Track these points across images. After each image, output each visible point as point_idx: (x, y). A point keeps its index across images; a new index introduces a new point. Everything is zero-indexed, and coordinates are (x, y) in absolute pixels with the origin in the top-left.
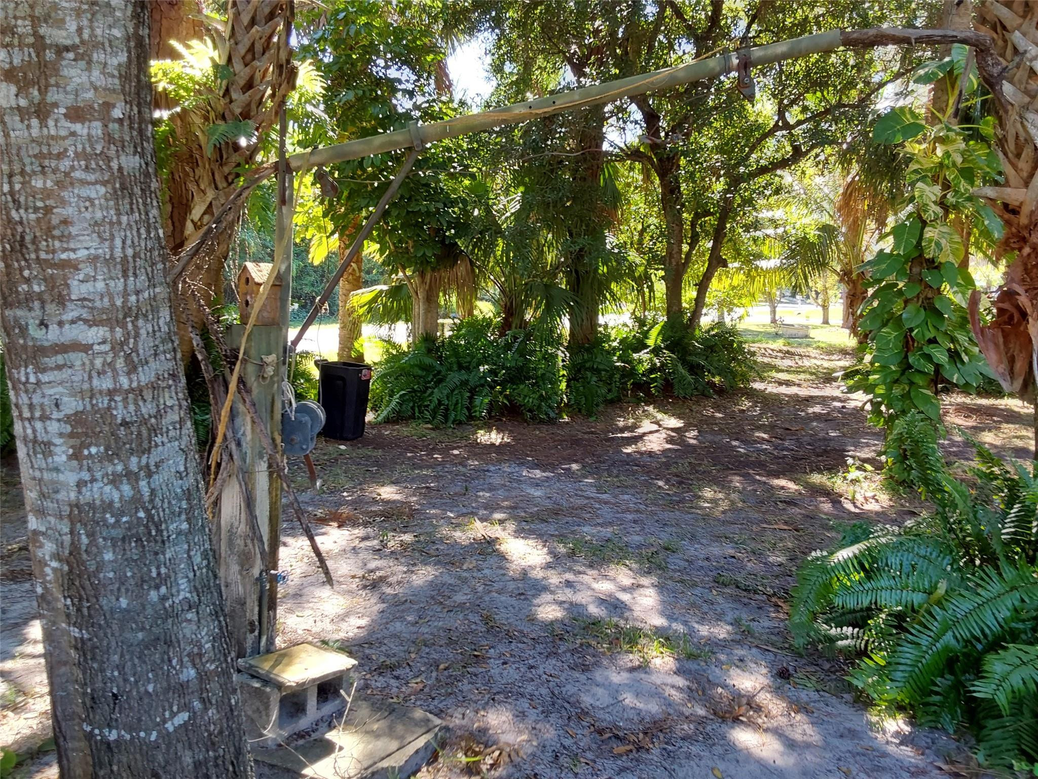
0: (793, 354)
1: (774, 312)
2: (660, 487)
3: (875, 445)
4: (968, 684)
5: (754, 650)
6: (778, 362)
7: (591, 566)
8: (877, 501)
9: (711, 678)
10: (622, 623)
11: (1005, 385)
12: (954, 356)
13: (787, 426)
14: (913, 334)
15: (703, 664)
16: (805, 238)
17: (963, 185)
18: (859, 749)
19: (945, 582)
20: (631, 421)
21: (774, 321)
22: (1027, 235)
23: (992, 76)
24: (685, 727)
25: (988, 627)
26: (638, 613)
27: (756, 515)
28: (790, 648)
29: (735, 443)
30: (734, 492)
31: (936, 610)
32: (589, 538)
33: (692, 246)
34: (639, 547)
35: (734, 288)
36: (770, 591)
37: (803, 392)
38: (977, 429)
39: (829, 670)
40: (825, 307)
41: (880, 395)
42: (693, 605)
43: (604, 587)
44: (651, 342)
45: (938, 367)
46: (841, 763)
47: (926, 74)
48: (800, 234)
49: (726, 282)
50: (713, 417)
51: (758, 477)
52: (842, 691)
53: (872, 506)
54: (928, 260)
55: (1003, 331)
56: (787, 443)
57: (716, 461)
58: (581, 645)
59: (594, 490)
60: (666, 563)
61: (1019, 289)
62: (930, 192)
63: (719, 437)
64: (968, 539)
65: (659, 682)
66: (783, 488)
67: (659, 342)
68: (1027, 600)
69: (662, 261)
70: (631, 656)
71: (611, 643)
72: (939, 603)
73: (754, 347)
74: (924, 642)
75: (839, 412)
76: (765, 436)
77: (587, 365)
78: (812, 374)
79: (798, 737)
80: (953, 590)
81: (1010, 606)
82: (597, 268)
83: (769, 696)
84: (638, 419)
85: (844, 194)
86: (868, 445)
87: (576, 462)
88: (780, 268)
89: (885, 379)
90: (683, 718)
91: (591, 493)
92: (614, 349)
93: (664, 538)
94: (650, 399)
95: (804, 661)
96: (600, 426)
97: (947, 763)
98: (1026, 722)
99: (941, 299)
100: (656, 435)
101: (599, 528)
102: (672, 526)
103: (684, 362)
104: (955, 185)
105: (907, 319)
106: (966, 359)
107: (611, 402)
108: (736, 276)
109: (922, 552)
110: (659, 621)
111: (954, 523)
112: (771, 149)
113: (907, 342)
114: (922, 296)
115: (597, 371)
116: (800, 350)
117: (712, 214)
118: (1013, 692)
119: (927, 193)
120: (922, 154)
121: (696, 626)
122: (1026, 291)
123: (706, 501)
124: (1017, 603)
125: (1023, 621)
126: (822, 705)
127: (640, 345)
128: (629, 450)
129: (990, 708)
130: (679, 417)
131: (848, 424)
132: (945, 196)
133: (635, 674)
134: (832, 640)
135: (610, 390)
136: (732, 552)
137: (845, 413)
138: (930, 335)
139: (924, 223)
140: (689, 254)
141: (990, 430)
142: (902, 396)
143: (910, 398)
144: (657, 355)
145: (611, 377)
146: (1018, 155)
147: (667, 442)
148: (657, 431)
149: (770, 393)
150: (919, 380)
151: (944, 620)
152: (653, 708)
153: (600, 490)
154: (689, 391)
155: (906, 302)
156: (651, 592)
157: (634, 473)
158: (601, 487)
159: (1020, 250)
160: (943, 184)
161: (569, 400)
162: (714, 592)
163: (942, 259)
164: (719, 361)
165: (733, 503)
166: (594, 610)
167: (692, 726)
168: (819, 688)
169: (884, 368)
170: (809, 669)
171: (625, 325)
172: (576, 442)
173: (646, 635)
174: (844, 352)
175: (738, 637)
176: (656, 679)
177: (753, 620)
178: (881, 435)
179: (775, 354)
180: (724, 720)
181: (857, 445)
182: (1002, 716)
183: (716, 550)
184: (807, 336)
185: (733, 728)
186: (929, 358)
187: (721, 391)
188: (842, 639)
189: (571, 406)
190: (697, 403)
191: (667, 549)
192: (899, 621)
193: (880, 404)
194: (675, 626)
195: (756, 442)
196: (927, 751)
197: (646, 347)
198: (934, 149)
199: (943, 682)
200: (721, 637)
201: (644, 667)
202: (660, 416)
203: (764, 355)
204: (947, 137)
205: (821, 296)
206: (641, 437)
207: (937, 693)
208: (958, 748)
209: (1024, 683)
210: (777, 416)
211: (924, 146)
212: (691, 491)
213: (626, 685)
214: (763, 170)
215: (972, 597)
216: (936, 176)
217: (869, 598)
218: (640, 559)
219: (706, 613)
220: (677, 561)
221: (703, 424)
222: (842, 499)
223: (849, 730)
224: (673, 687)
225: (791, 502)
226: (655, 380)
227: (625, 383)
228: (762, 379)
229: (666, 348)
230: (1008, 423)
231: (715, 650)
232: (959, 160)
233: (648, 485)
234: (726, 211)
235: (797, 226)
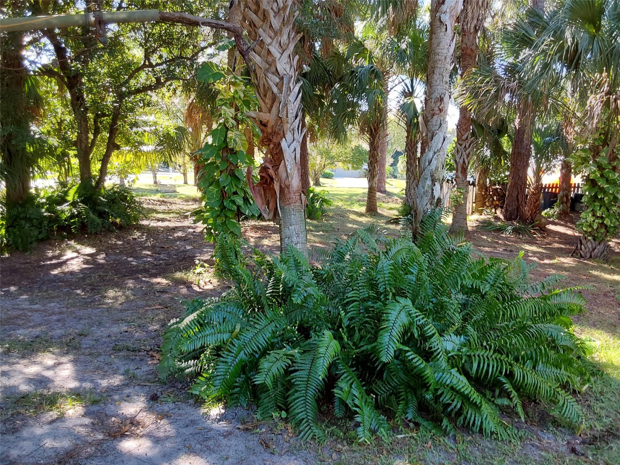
0: (166, 202)
1: (155, 177)
2: (78, 294)
3: (210, 252)
4: (252, 378)
5: (137, 387)
6: (157, 208)
7: (23, 357)
8: (211, 283)
9: (108, 412)
10: (45, 392)
11: (265, 216)
12: (246, 200)
13: (162, 246)
14: (225, 190)
15: (102, 405)
16: (168, 134)
17: (245, 109)
18: (197, 431)
19: (239, 325)
20: (58, 252)
21: (155, 182)
22: (271, 138)
23: (243, 51)
24: (89, 450)
25: (261, 345)
26: (58, 382)
27: (142, 303)
28: (159, 381)
29: (129, 259)
30: (128, 290)
31: (236, 341)
32: (22, 337)
33: (95, 135)
34: (60, 337)
35: (127, 162)
36: (148, 348)
37: (172, 225)
38: (260, 238)
39: (181, 388)
40: (185, 174)
41: (210, 224)
42: (98, 368)
43: (33, 370)
44: (70, 198)
45: (239, 207)
46: (186, 442)
47: (223, 45)
48: (166, 131)
49: (122, 159)
50: (116, 244)
51: (144, 279)
52: (188, 399)
53: (209, 287)
54: (231, 149)
55: (263, 188)
56: (162, 256)
57: (117, 272)
58: (12, 415)
59: (28, 303)
60: (80, 344)
61: (270, 166)
62: (230, 112)
63: (120, 256)
64: (252, 298)
65: (71, 425)
66: (159, 283)
67: (76, 198)
68: (278, 326)
69: (75, 144)
70: (51, 413)
71: (36, 408)
72: (237, 337)
73: (143, 199)
74: (229, 361)
75: (192, 235)
76: (149, 253)
77: (22, 216)
78: (177, 213)
79: (161, 434)
80: (243, 328)
81: (271, 331)
82: (25, 149)
83: (145, 414)
84: (63, 251)
85: (188, 109)
86: (207, 252)
87: (14, 285)
88: (155, 151)
89: (213, 215)
90: (87, 445)
91: (26, 305)
92: (43, 204)
93: (79, 327)
94: (71, 236)
95: (167, 387)
96: (34, 258)
97: (242, 424)
98: (279, 390)
99: (238, 171)
100: (76, 259)
101: (30, 329)
102: (85, 319)
103: (94, 210)
104: (241, 109)
105: (222, 181)
106: (252, 202)
107: (42, 241)
108: (128, 155)
109: (229, 310)
110: (73, 384)
111: (245, 291)
112: (143, 78)
113: (223, 194)
114: (229, 169)
115: (30, 220)
116: (170, 200)
117: (108, 116)
118: (274, 376)
119: (228, 112)
120: (223, 90)
121: (99, 381)
122: (273, 167)
123: (110, 298)
124: (273, 329)
125: (277, 337)
126: (176, 410)
127: (62, 200)
128: (55, 272)
129: (263, 387)
130: (93, 246)
131: (196, 241)
132: (236, 115)
133: (54, 424)
134: (182, 370)
135: (40, 233)
136: (125, 328)
137: (195, 235)
138: (234, 190)
139: (227, 129)
140: (94, 141)
141: (266, 238)
142: (222, 224)
143: (226, 225)
144: (75, 207)
145: (41, 223)
146: (265, 96)
147: (84, 264)
148: (77, 257)
149: (152, 227)
150: (230, 215)
151: (239, 345)
152: (66, 444)
153: (32, 302)
154: (98, 229)
155: (221, 172)
156: (69, 366)
157: (59, 287)
158: (33, 300)
159: (269, 145)
160: (236, 108)
161: (8, 241)
162: (113, 357)
163: (237, 149)
164: (118, 208)
165: (127, 297)
166: (24, 388)
167: (93, 448)
168: (175, 400)
169: (212, 208)
170: (169, 390)
171: (51, 187)
172: (14, 271)
173: (63, 396)
174: (195, 200)
175: (127, 381)
176: (69, 424)
177: (137, 368)
178: (213, 246)
179: (156, 202)
180: (115, 437)
181: (201, 253)
182: (269, 390)
183: (115, 329)
184: (175, 191)
185: (121, 441)
186: (234, 202)
187: (120, 228)
188: (188, 368)
189: (10, 246)
190: (105, 236)
191: (81, 335)
192: (218, 351)
193: (211, 229)
194: (84, 385)
195: (143, 257)
196: (233, 421)
197: (66, 201)
198: (230, 88)
199: (240, 380)
200: (116, 384)
201: (61, 418)
202: (79, 247)
203: (149, 204)
204: (236, 82)
205: (182, 168)
206: (65, 262)
207: (237, 387)
208: (248, 414)
209: (278, 370)
210: (156, 240)
211: (224, 86)
212: (99, 293)
213: (47, 433)
214: (138, 91)
215: (253, 330)
216: (231, 103)
217: (201, 342)
218: (61, 345)
219: (106, 372)
220: (89, 341)
221: (109, 250)
222: (192, 285)
223: (191, 421)
224: (81, 425)
225: (163, 291)
226: (74, 223)
227: (53, 226)
228: (147, 218)
229: (81, 202)
230: (274, 233)
231: (111, 393)
232: (242, 95)
233: (69, 294)
234: (117, 115)
235: (163, 127)
